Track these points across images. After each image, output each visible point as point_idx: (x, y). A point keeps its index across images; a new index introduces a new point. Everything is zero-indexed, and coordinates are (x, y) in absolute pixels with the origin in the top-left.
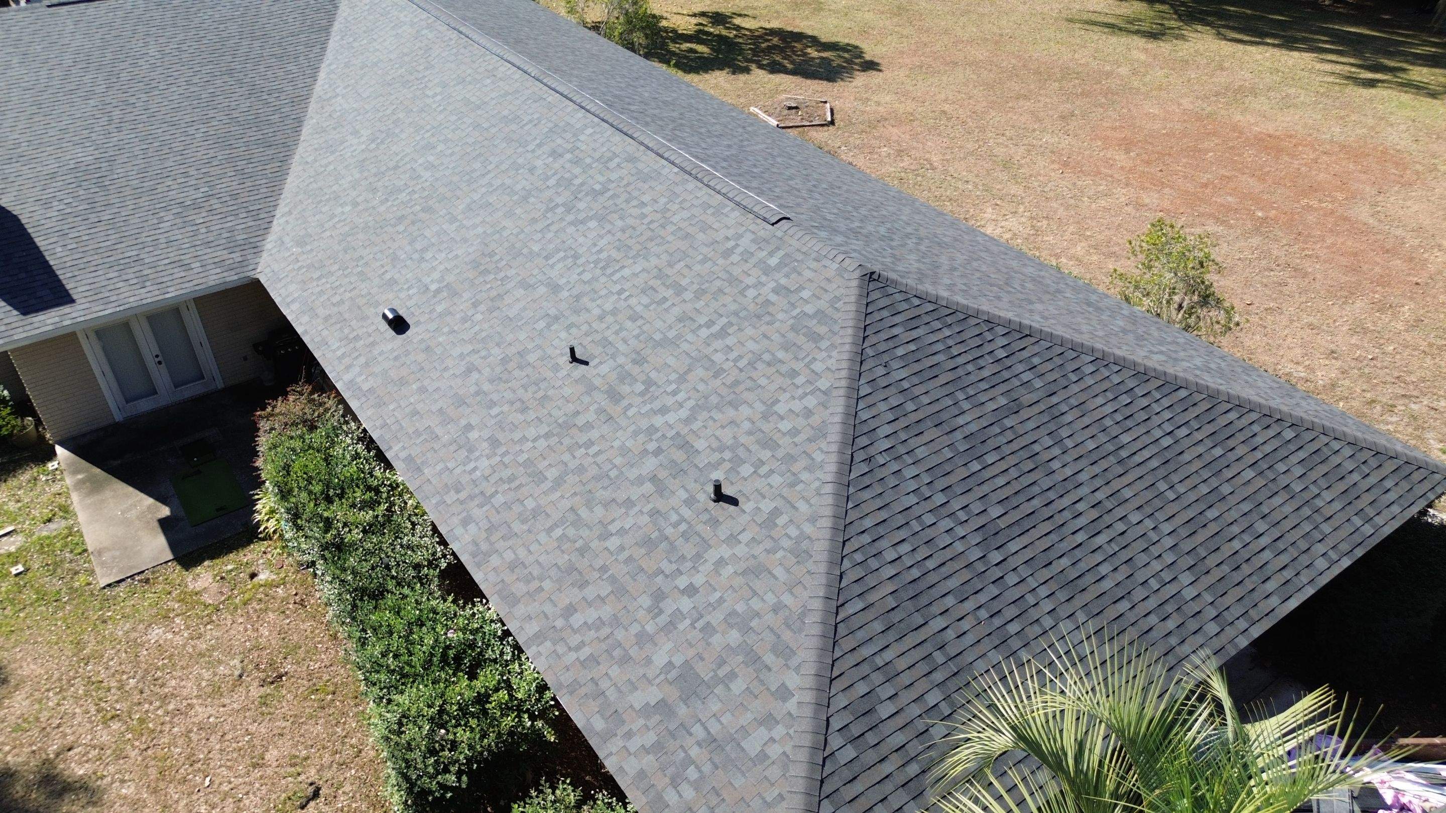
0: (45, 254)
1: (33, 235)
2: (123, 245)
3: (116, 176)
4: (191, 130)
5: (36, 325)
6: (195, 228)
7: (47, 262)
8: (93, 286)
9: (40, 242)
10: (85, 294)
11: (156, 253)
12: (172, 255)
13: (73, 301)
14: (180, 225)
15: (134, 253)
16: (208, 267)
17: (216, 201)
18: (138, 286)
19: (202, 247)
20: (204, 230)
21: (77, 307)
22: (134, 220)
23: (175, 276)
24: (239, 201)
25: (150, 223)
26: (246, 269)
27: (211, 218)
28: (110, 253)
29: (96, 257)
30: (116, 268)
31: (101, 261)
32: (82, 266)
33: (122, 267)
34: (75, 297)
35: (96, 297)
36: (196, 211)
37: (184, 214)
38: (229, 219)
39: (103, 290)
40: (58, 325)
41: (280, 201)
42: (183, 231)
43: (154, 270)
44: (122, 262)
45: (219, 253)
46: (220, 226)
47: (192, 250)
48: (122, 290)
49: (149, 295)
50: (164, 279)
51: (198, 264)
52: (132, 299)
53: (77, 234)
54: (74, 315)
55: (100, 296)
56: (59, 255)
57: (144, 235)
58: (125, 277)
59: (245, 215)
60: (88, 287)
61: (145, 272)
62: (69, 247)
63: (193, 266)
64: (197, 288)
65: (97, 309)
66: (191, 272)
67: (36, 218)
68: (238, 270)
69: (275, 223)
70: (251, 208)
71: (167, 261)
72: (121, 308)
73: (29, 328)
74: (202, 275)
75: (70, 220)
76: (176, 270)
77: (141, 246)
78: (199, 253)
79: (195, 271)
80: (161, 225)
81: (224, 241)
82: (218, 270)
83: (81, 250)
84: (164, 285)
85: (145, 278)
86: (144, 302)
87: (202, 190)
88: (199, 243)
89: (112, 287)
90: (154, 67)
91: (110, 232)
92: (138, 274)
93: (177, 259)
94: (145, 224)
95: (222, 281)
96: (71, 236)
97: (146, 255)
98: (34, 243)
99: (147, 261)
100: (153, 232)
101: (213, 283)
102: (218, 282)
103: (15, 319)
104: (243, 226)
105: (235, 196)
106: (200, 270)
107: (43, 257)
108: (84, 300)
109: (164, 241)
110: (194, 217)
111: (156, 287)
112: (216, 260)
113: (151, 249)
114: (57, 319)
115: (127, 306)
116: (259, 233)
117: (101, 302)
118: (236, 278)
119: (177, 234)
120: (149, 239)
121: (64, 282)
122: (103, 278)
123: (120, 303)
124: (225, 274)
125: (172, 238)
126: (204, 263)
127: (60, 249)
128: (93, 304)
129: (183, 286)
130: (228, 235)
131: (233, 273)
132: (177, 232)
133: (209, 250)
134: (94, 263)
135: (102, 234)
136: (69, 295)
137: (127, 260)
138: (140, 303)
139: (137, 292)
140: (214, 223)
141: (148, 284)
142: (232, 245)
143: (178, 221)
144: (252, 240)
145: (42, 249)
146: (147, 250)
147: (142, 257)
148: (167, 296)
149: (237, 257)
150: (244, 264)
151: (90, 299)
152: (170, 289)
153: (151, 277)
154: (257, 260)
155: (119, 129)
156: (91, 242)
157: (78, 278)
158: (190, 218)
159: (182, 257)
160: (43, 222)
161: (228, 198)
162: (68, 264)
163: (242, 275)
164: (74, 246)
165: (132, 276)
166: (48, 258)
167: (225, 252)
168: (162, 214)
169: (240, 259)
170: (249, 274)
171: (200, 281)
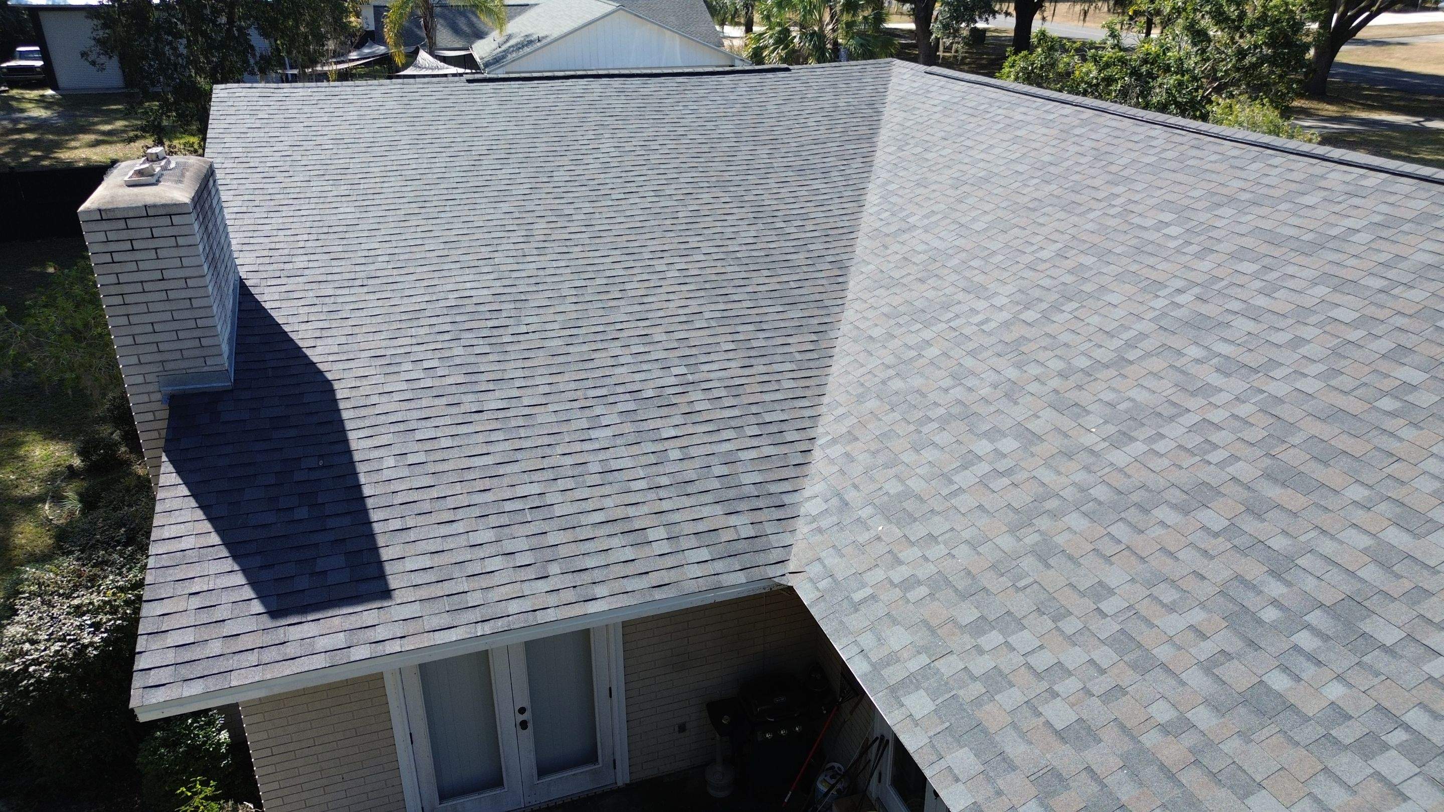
0: (361, 468)
1: (349, 425)
2: (515, 468)
3: (524, 329)
4: (659, 265)
5: (290, 650)
6: (659, 447)
7: (358, 487)
8: (437, 560)
9: (357, 442)
10: (418, 579)
11: (578, 494)
12: (608, 502)
13: (386, 593)
14: (632, 439)
15: (535, 489)
16: (685, 543)
17: (700, 395)
18: (531, 573)
19: (671, 492)
20: (675, 454)
21: (396, 610)
22: (544, 416)
23: (613, 557)
24: (746, 400)
25: (574, 425)
26: (761, 559)
27: (690, 429)
28: (487, 484)
29: (458, 488)
30: (493, 521)
31: (464, 500)
32: (426, 507)
33: (504, 520)
34: (393, 583)
35: (437, 590)
36: (664, 412)
37: (641, 415)
38: (726, 435)
39: (456, 572)
40: (340, 658)
41: (823, 410)
42: (635, 450)
43: (569, 536)
44: (509, 506)
45: (706, 511)
46: (708, 449)
47: (651, 495)
48: (496, 579)
49: (552, 600)
50: (590, 562)
51: (662, 533)
52: (514, 607)
53: (431, 434)
54: (380, 633)
55: (448, 588)
56: (387, 475)
57: (559, 450)
58: (509, 546)
59: (756, 431)
60: (426, 562)
61: (552, 539)
62: (411, 459)
63: (652, 535)
64: (658, 595)
65: (436, 622)
66: (646, 551)
67: (362, 391)
68: (747, 560)
69: (817, 454)
70: (768, 418)
71: (599, 517)
72: (487, 628)
73: (272, 654)
74: (669, 561)
75: (424, 403)
76: (616, 542)
77: (550, 475)
78: (666, 505)
79: (658, 548)
80: (593, 434)
81: (716, 484)
82: (704, 554)
83: (431, 468)
84: (586, 577)
85: (548, 554)
86: (541, 617)
87: (675, 371)
88: (665, 481)
89: (477, 568)
90: (606, 167)
91: (494, 436)
92: (535, 542)
93: (620, 513)
94: (564, 428)
95: (711, 582)
96: (419, 435)
97: (558, 498)
98: (346, 441)
99: (558, 511)
100: (578, 447)
101: (692, 586)
102: (703, 584)
103: (251, 624)
104: (753, 454)
105: (736, 390)
106: (665, 547)
107: (355, 474)
108: (411, 595)
109: (595, 467)
110: (658, 423)
111: (569, 580)
112: (701, 527)
113: (570, 484)
114: (340, 640)
115: (500, 625)
116: (785, 473)
117: (446, 604)
118: (741, 578)
119: (622, 457)
120: (569, 460)
121: (381, 541)
122: (462, 541)
123: (488, 612)
124: (719, 566)
125: (614, 465)
126: (676, 530)
127: (391, 462)
128: (428, 608)
129: (630, 585)
130: (725, 470)
131: (736, 564)
132: (623, 451)
133: (686, 502)
134: (451, 503)
135: (481, 438)
136: (382, 576)
137: (517, 505)
138: (531, 619)
139: (527, 589)
140: (695, 440)
141: (554, 569)
142: (732, 494)
143: (628, 428)
144: (774, 488)
145: (357, 457)
146: (561, 484)
147: (549, 499)
148: (593, 608)
149: (742, 525)
150: (759, 544)
151: (424, 593)
152: (600, 591)
153: (563, 551)
154: (787, 539)
155: (541, 251)
156: (455, 453)
157: (412, 535)
158: (652, 425)
159: (631, 511)
160: (374, 399)
161: (723, 393)
162: (399, 499)
163: (756, 574)
164: (421, 458)
165: (523, 544)
166: (362, 479)
167: (719, 509)
168: (598, 411)
169: (750, 531)
170: (771, 572)
171: (666, 577)
